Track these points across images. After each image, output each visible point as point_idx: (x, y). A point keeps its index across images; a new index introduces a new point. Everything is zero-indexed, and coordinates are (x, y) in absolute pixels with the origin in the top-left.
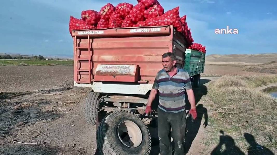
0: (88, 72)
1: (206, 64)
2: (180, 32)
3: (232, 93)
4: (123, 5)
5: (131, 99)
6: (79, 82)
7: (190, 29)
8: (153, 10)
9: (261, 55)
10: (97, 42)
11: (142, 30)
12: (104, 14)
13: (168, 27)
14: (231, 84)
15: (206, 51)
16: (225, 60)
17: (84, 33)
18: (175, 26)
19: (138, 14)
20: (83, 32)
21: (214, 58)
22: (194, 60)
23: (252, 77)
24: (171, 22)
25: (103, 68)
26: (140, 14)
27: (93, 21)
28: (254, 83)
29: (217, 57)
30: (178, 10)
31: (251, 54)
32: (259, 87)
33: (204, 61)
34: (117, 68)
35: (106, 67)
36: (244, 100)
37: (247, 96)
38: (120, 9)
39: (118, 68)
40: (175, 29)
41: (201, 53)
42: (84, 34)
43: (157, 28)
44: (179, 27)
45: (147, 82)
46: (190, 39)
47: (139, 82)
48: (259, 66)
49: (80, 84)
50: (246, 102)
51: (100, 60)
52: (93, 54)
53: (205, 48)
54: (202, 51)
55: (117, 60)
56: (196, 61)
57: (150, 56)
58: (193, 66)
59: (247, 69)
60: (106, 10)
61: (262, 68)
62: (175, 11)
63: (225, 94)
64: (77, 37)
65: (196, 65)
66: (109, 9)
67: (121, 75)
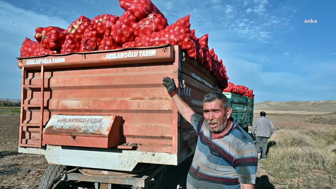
0: (39, 127)
1: (255, 113)
2: (193, 58)
3: (294, 158)
4: (103, 18)
5: (111, 177)
6: (26, 145)
7: (222, 60)
8: (147, 22)
9: (326, 102)
10: (58, 77)
11: (126, 55)
12: (73, 31)
13: (169, 48)
14: (292, 143)
15: (254, 96)
16: (281, 108)
17: (35, 62)
18: (184, 47)
19: (124, 29)
20: (34, 60)
21: (268, 106)
22: (237, 108)
23: (319, 131)
24: (176, 40)
25: (59, 121)
26: (128, 30)
27: (53, 43)
28: (323, 139)
29: (272, 105)
30: (188, 21)
31: (315, 101)
32: (330, 145)
33: (253, 110)
34: (81, 122)
35: (64, 120)
36: (314, 170)
37: (318, 163)
38: (97, 24)
39: (84, 122)
40: (184, 53)
41: (247, 98)
42: (35, 64)
43: (150, 50)
44: (191, 48)
45: (134, 148)
46: (222, 74)
47: (119, 147)
48: (325, 115)
49: (28, 148)
50: (318, 174)
51: (60, 108)
52: (51, 97)
53: (252, 92)
54: (248, 96)
55: (87, 108)
56: (240, 110)
57: (141, 100)
58: (236, 117)
59: (311, 120)
60: (76, 27)
61: (331, 118)
62: (182, 22)
63: (283, 159)
64: (25, 68)
65: (241, 116)
66: (80, 25)
67: (86, 134)
